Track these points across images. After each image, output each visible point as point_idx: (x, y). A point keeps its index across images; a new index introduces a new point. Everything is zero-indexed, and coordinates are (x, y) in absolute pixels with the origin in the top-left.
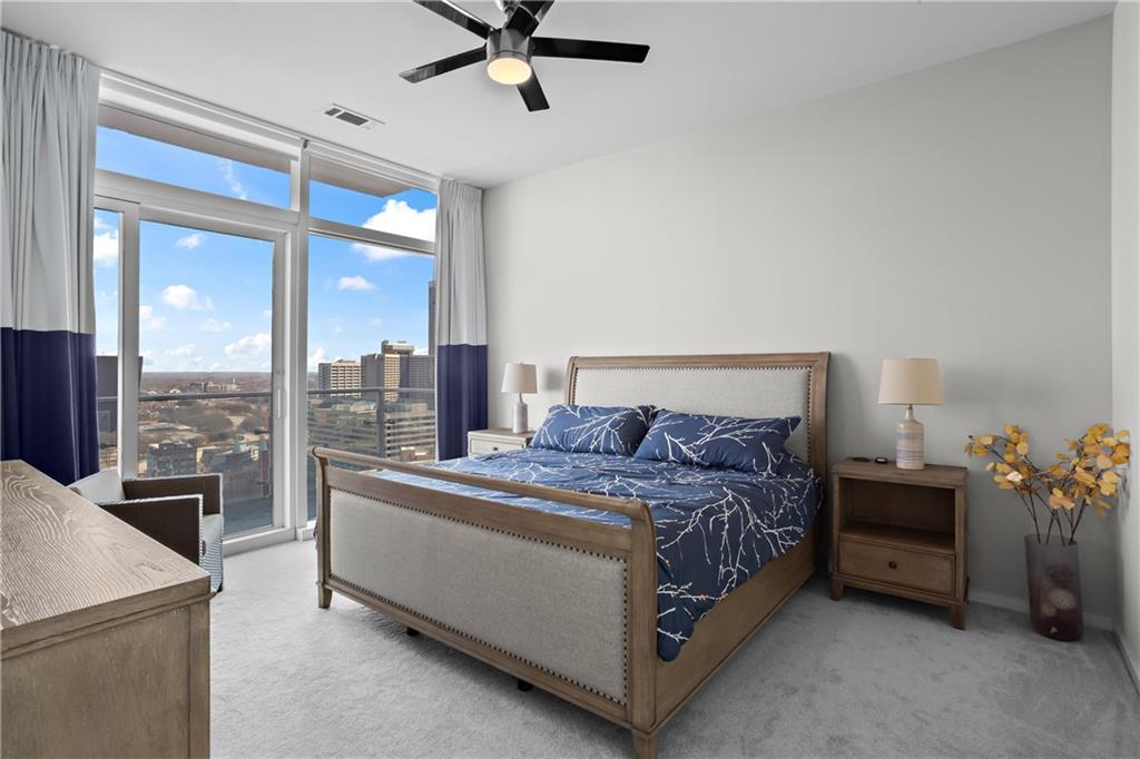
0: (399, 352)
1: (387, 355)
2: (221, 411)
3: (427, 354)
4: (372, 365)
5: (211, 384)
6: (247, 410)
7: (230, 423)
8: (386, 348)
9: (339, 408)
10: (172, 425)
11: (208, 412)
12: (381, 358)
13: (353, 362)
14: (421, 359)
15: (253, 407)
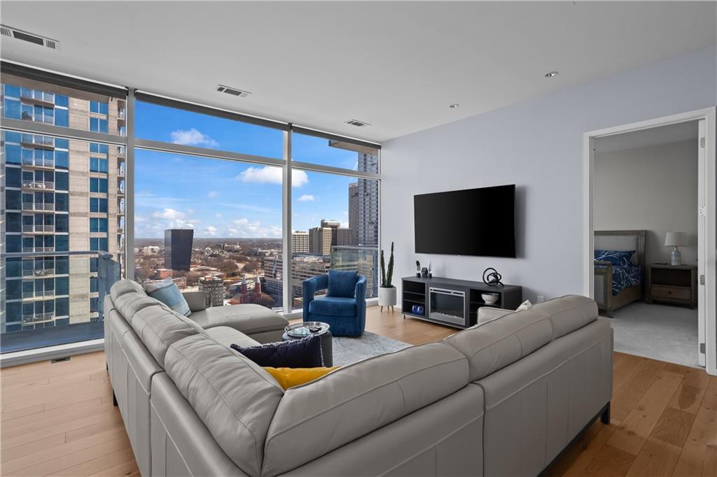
0: (331, 227)
1: (324, 229)
2: (232, 260)
3: (348, 227)
4: (316, 235)
5: (226, 245)
6: (246, 260)
7: (237, 267)
8: (324, 224)
9: (297, 259)
10: (208, 268)
11: (225, 261)
12: (321, 230)
13: (305, 232)
14: (344, 230)
15: (249, 258)
